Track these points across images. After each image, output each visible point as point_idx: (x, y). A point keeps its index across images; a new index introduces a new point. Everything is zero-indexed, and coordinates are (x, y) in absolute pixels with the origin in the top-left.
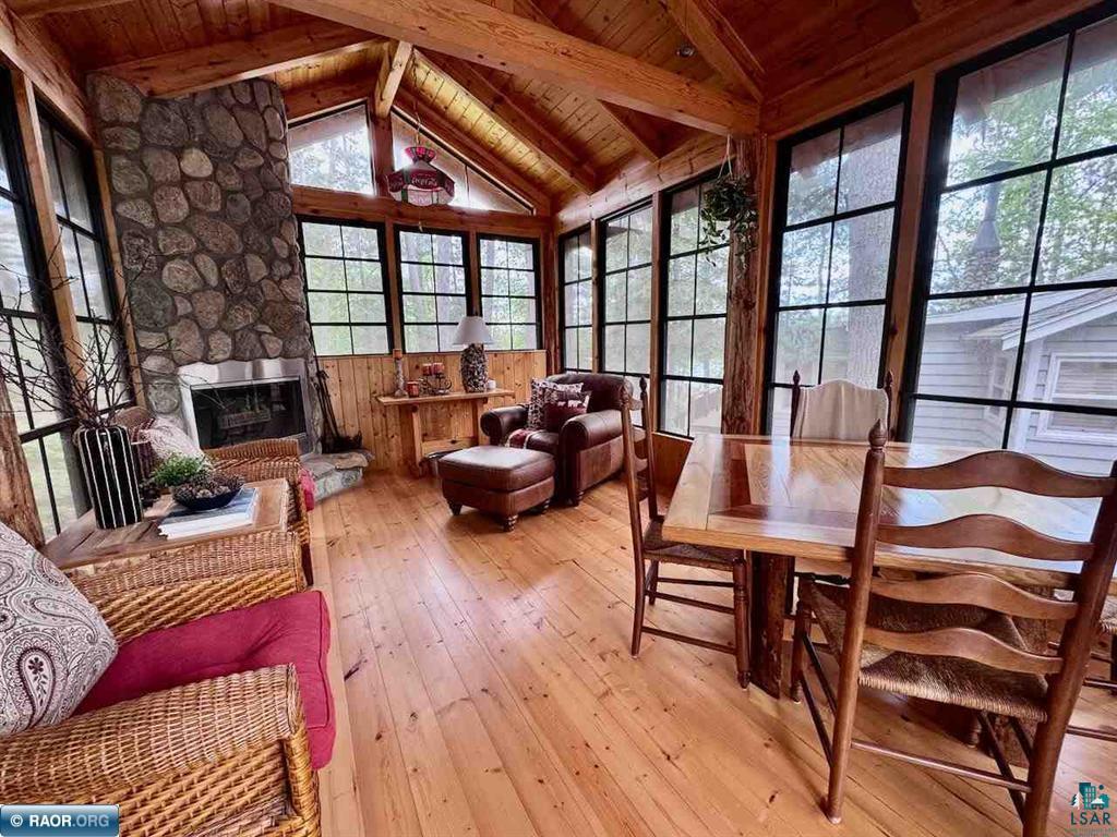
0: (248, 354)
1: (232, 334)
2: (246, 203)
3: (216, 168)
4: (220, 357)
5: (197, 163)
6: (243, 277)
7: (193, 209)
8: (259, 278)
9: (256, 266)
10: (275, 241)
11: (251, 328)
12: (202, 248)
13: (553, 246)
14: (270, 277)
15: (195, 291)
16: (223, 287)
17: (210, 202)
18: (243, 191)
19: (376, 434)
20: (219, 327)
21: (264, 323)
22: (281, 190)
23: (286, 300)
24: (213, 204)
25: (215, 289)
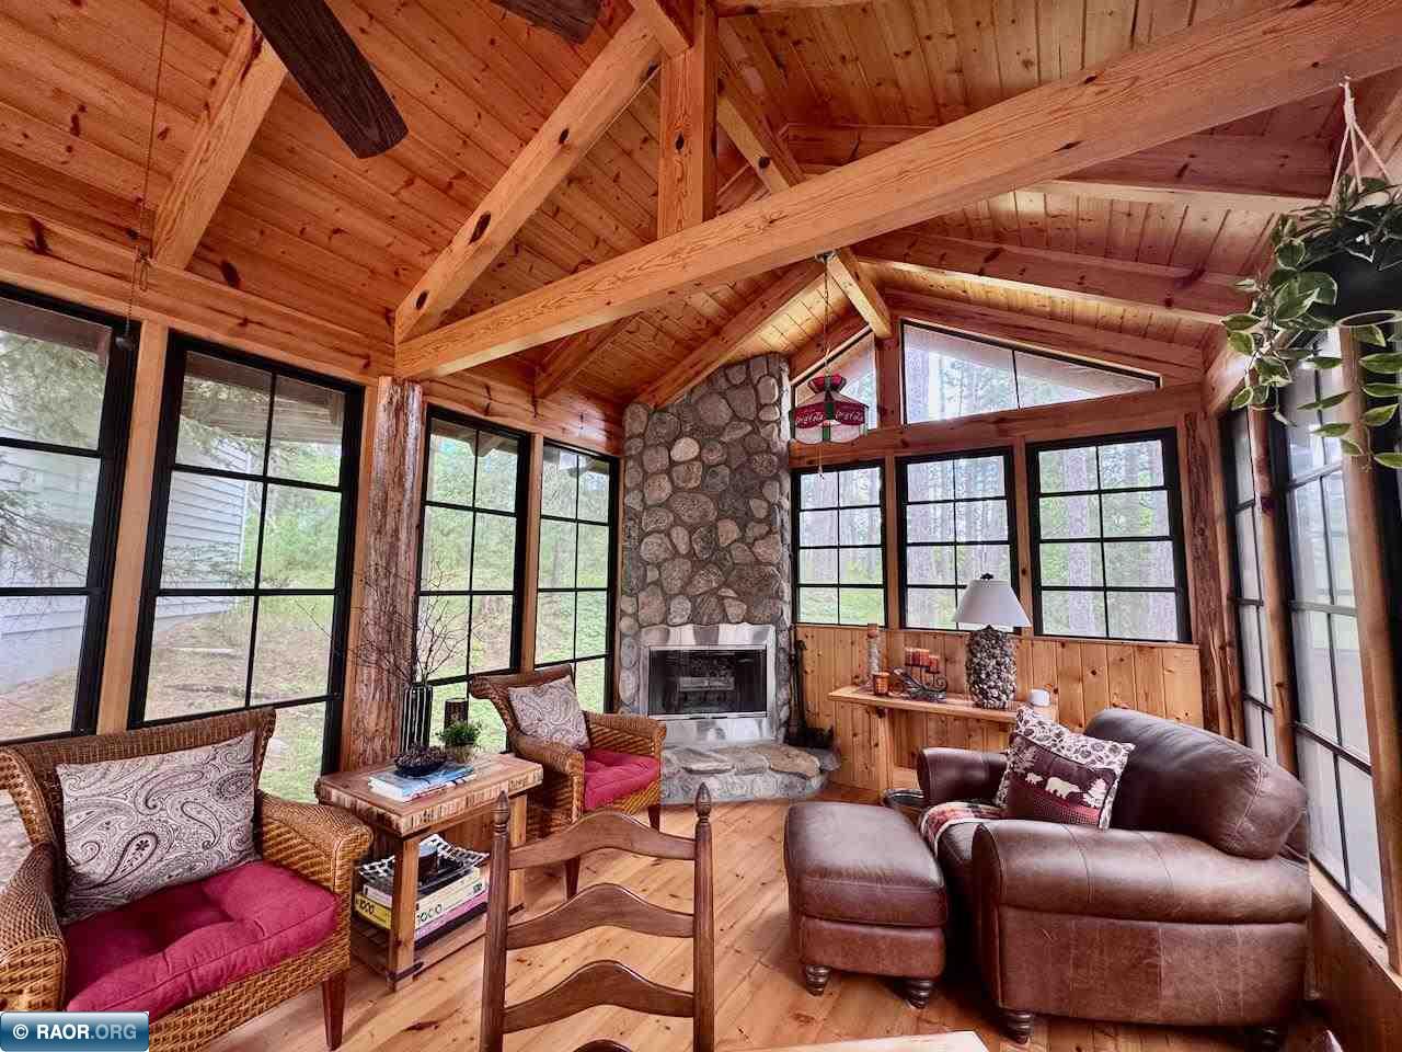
0: (705, 619)
1: (692, 599)
2: (727, 471)
3: (701, 449)
4: (678, 620)
5: (686, 449)
6: (712, 543)
7: (676, 489)
8: (729, 542)
9: (729, 531)
10: (753, 503)
11: (713, 592)
12: (678, 521)
14: (742, 539)
15: (665, 560)
16: (691, 554)
17: (690, 479)
18: (726, 463)
20: (682, 592)
21: (729, 586)
22: (768, 450)
23: (758, 562)
24: (693, 481)
25: (683, 556)
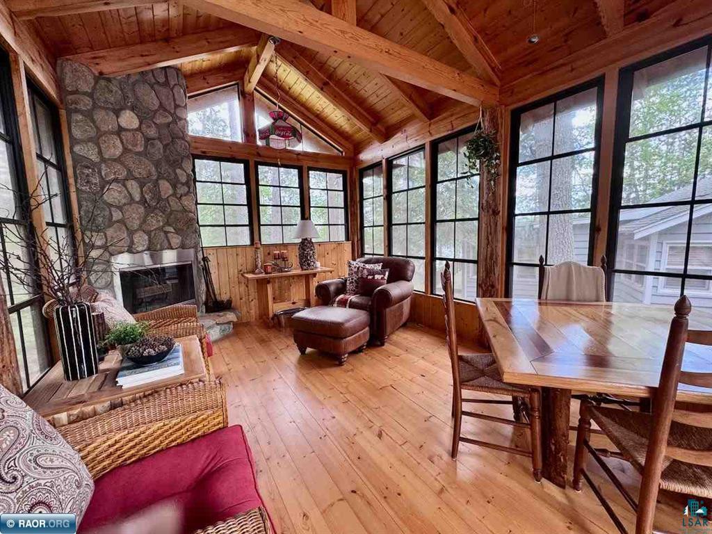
0: (159, 246)
1: (148, 233)
2: (161, 146)
3: (141, 123)
4: (140, 249)
5: (129, 119)
6: (157, 196)
7: (126, 150)
8: (167, 196)
9: (165, 188)
10: (178, 171)
11: (161, 229)
12: (130, 176)
13: (356, 175)
14: (174, 194)
15: (125, 204)
16: (143, 201)
17: (137, 145)
18: (159, 139)
19: (241, 299)
20: (140, 228)
21: (169, 225)
22: (183, 138)
23: (186, 211)
24: (139, 146)
25: (137, 203)
